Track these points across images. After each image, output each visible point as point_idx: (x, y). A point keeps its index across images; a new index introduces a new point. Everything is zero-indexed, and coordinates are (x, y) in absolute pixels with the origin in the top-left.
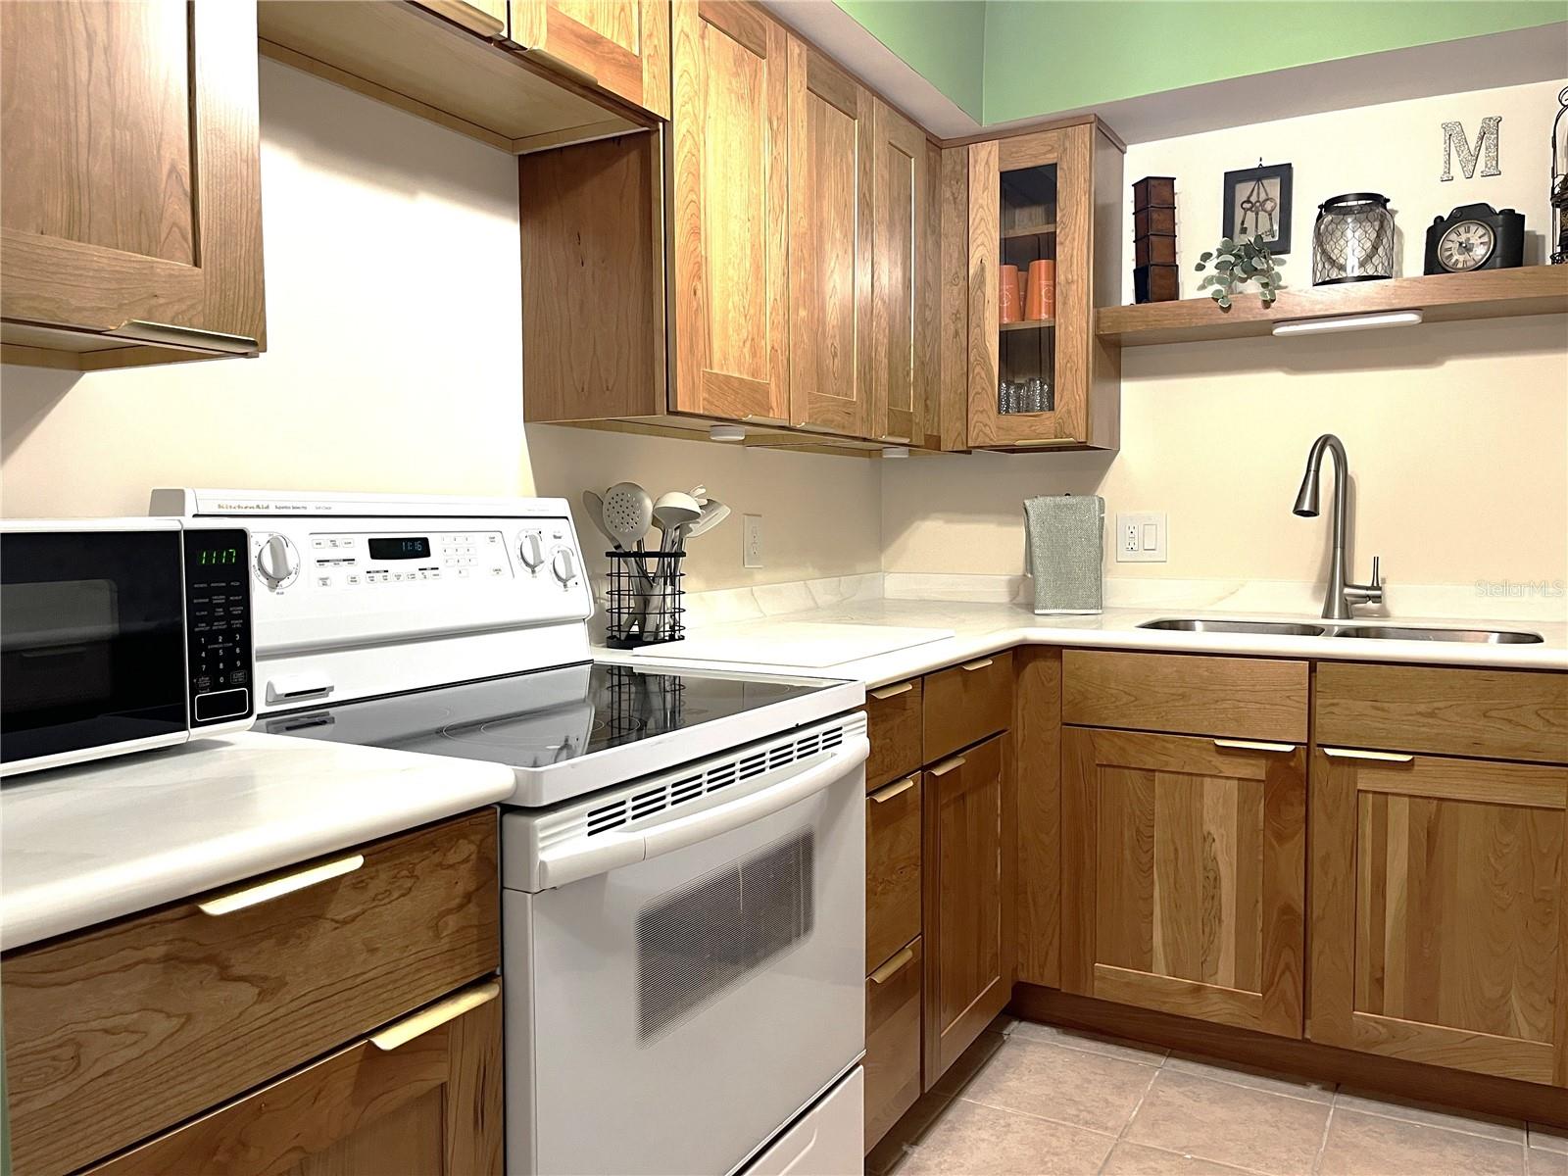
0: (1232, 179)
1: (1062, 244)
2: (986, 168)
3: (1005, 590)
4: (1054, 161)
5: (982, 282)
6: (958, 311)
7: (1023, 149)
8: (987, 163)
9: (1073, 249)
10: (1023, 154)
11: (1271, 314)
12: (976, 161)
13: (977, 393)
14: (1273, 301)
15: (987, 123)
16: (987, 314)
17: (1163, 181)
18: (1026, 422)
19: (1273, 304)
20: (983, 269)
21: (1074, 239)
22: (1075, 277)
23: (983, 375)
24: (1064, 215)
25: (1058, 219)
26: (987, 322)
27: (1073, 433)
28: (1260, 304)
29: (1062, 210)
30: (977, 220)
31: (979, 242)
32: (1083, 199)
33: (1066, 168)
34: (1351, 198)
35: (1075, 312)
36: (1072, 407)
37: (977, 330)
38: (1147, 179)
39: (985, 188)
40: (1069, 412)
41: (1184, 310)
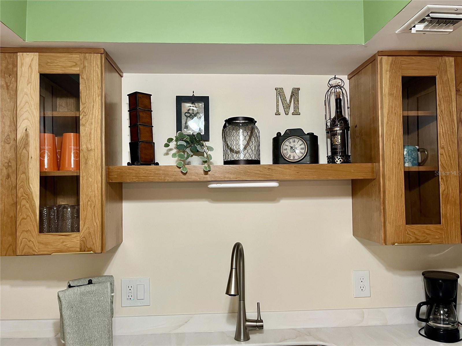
0: (180, 100)
1: (83, 125)
2: (30, 69)
4: (78, 72)
5: (26, 145)
6: (9, 161)
7: (56, 62)
8: (30, 66)
9: (91, 129)
10: (55, 64)
11: (208, 178)
12: (22, 64)
13: (23, 219)
14: (209, 171)
15: (30, 39)
16: (30, 166)
17: (145, 96)
18: (59, 239)
19: (209, 173)
20: (27, 135)
21: (92, 123)
22: (93, 147)
23: (28, 205)
24: (85, 107)
25: (81, 110)
26: (30, 171)
27: (93, 247)
28: (202, 172)
29: (83, 104)
30: (23, 102)
31: (25, 115)
32: (97, 99)
33: (85, 78)
34: (241, 119)
35: (93, 169)
36: (92, 230)
37: (23, 176)
38: (136, 93)
39: (29, 82)
40: (90, 233)
41: (161, 172)
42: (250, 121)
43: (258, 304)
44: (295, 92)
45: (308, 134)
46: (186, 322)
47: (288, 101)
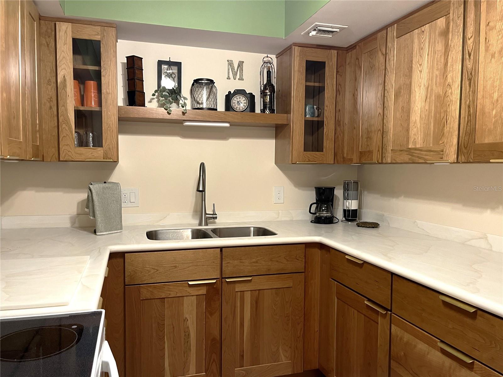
0: (160, 63)
1: (104, 76)
2: (65, 34)
3: (69, 221)
4: (99, 39)
5: (65, 86)
6: (51, 98)
7: (84, 31)
8: (66, 32)
9: (109, 80)
10: (83, 32)
11: (184, 118)
12: (60, 30)
13: (64, 136)
14: (186, 113)
15: (68, 14)
16: (68, 101)
17: (139, 59)
18: (89, 151)
19: (186, 114)
20: (65, 80)
21: (109, 76)
22: (111, 92)
23: (67, 128)
24: (105, 64)
25: (102, 65)
26: (68, 105)
27: (112, 157)
28: (181, 113)
29: (103, 62)
30: (61, 58)
31: (63, 66)
32: (113, 59)
33: (104, 44)
34: (205, 80)
35: (111, 107)
36: (111, 147)
37: (63, 108)
38: (133, 56)
39: (65, 44)
40: (109, 148)
41: (154, 112)
42: (211, 82)
43: (214, 205)
44: (241, 64)
45: (249, 93)
46: (165, 218)
47: (236, 70)
